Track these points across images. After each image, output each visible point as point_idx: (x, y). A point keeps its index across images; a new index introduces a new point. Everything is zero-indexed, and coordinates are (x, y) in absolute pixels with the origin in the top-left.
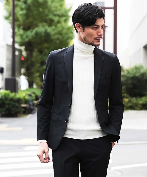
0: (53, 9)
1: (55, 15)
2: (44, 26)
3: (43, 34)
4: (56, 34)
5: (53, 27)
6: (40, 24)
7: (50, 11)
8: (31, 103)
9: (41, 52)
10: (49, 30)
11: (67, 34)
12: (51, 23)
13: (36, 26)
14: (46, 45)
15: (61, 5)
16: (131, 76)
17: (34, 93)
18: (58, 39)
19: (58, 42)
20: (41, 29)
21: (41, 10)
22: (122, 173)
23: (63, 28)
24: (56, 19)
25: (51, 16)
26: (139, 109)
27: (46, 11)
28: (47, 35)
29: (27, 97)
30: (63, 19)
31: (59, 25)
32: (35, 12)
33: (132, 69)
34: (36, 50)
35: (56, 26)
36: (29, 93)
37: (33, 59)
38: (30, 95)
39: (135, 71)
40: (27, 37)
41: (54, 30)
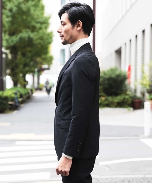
0: (36, 17)
1: (37, 22)
2: (28, 32)
3: (26, 39)
4: (38, 39)
5: (36, 33)
6: (24, 30)
7: (32, 18)
8: (17, 101)
9: (24, 55)
10: (32, 35)
11: (47, 39)
12: (33, 29)
13: (20, 32)
14: (29, 49)
15: (42, 14)
16: (107, 77)
17: (19, 92)
18: (40, 44)
19: (39, 46)
20: (25, 34)
21: (24, 17)
22: (110, 168)
23: (44, 34)
24: (38, 26)
25: (33, 23)
26: (115, 106)
27: (29, 19)
28: (30, 40)
29: (13, 96)
30: (44, 26)
31: (41, 31)
32: (19, 19)
33: (108, 71)
34: (19, 53)
35: (38, 32)
36: (14, 91)
37: (18, 61)
38: (16, 94)
39: (111, 73)
40: (12, 41)
41: (36, 35)
